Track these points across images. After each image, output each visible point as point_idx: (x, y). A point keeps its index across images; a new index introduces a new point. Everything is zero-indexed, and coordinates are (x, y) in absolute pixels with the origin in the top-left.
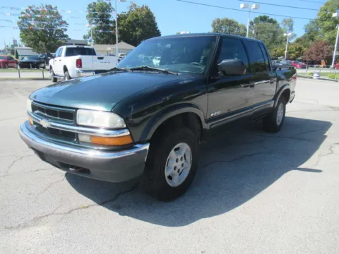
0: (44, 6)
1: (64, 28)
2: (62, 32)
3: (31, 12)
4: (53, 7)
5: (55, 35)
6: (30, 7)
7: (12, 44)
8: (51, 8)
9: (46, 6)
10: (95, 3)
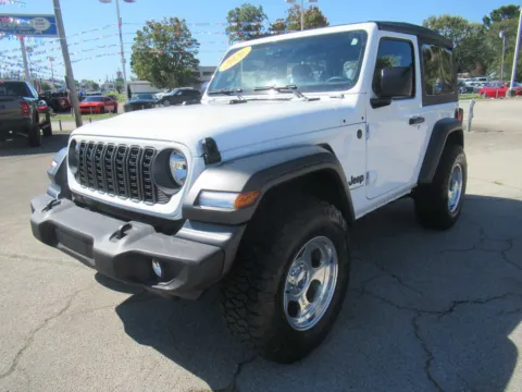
0: (168, 19)
1: (194, 49)
2: (192, 56)
3: (150, 30)
4: (180, 20)
5: (181, 61)
6: (148, 23)
7: (116, 77)
8: (177, 21)
9: (171, 19)
10: (238, 10)
